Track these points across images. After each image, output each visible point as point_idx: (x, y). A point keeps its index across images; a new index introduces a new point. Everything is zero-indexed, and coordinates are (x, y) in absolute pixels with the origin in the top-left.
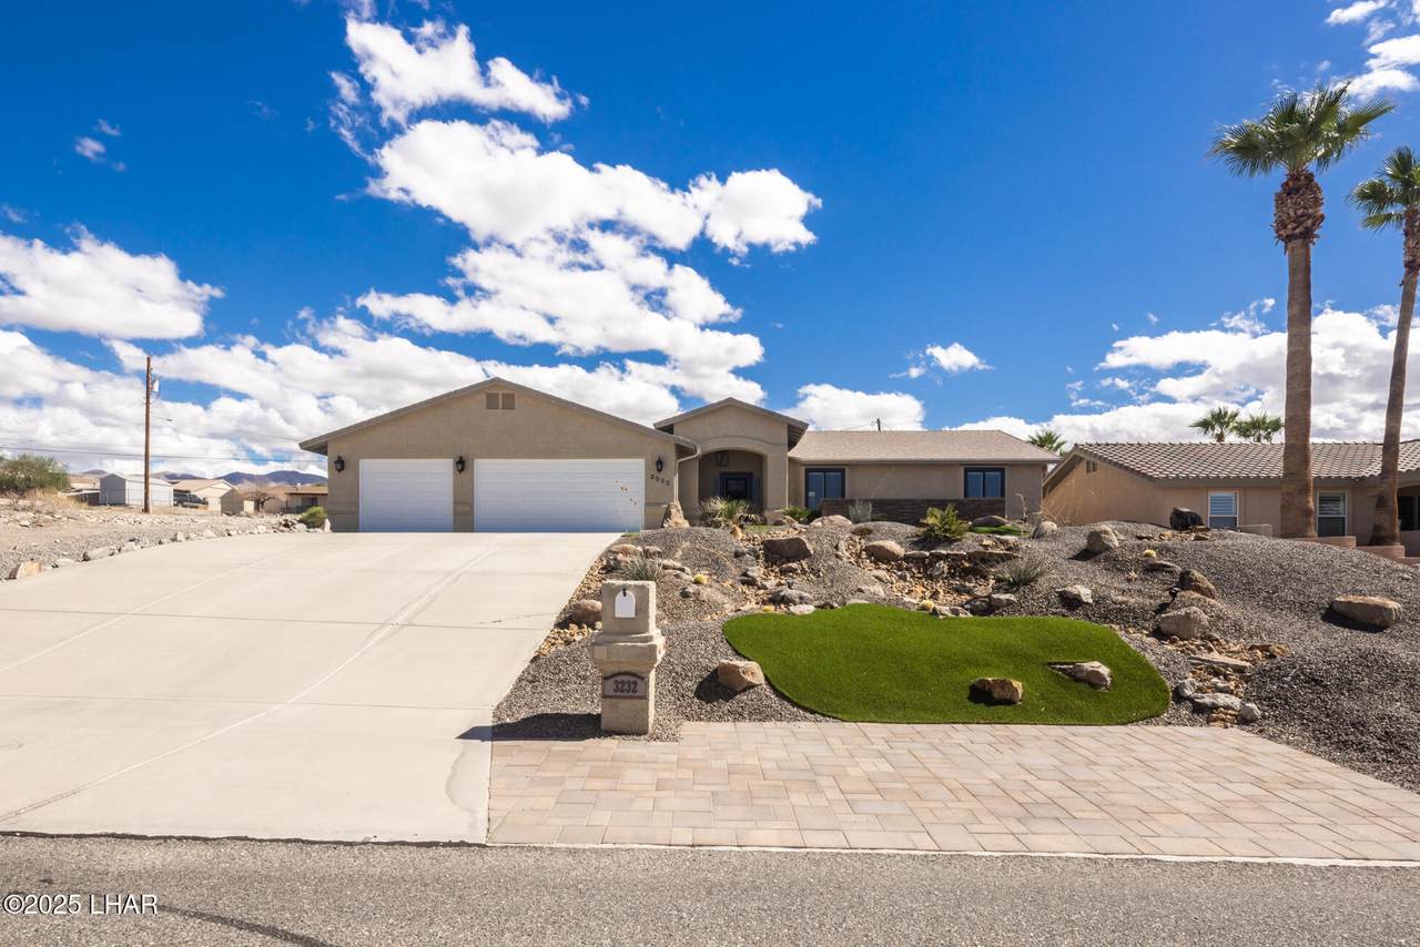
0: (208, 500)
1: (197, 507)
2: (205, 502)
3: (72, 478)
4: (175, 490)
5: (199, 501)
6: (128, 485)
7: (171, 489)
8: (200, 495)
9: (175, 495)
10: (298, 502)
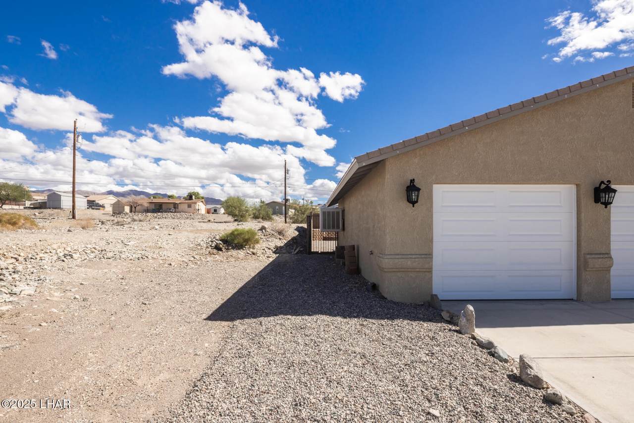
0: (105, 205)
1: (99, 209)
2: (103, 207)
3: (32, 194)
4: (88, 201)
5: (101, 206)
6: (62, 198)
7: (85, 200)
8: (101, 203)
9: (88, 203)
10: (153, 207)
